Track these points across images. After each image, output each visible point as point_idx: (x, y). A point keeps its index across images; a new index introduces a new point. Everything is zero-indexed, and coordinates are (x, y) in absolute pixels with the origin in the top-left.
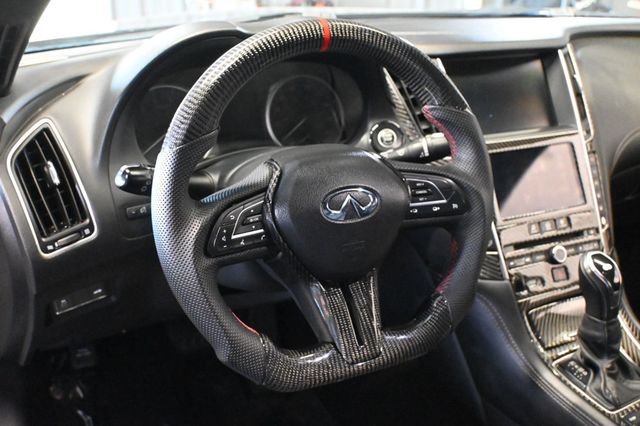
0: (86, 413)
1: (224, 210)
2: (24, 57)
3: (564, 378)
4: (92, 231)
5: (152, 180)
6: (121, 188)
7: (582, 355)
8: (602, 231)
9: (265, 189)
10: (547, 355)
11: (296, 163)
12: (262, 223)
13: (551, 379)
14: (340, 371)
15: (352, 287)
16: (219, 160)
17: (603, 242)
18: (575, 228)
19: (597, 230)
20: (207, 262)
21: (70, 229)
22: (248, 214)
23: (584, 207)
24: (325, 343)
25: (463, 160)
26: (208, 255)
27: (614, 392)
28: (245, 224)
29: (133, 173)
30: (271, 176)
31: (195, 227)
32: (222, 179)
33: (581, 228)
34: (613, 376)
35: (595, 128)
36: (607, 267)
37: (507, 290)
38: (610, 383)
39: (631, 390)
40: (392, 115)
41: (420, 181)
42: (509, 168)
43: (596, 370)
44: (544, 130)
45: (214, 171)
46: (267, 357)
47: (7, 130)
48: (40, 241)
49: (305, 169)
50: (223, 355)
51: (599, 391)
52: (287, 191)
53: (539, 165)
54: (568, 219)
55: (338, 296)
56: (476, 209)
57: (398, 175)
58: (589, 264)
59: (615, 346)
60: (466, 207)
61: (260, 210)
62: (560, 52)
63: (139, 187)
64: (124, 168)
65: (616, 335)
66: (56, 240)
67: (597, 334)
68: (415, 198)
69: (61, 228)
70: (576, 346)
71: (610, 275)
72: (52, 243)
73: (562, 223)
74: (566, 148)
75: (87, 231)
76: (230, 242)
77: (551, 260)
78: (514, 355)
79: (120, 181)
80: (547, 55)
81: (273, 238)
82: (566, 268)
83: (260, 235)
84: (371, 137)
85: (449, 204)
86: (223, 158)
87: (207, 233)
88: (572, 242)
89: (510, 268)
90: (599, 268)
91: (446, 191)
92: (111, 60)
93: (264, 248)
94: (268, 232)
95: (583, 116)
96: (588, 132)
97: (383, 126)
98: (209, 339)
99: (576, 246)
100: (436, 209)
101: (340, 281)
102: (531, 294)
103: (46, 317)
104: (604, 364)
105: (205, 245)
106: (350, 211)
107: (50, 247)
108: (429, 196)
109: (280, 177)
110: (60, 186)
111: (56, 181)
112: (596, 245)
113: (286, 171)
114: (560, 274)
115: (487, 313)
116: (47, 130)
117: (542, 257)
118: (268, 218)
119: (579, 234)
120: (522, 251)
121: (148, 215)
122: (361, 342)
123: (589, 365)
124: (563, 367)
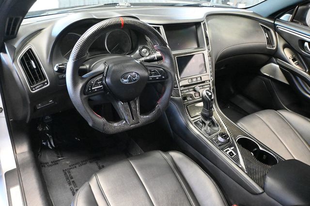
0: (50, 135)
1: (90, 79)
2: (24, 20)
3: (196, 126)
4: (48, 83)
5: (66, 69)
6: (56, 71)
7: (202, 120)
8: (211, 81)
9: (103, 73)
10: (192, 119)
11: (113, 64)
12: (102, 84)
13: (192, 127)
14: (127, 127)
15: (131, 102)
16: (90, 59)
17: (211, 84)
18: (203, 80)
19: (209, 81)
20: (85, 96)
21: (40, 83)
22: (98, 81)
23: (206, 74)
24: (122, 119)
25: (166, 63)
26: (85, 94)
27: (209, 131)
28: (96, 84)
29: (60, 67)
30: (105, 69)
31: (80, 86)
32: (90, 67)
33: (205, 80)
34: (210, 126)
35: (211, 48)
36: (210, 94)
37: (180, 100)
38: (209, 128)
39: (215, 130)
40: (147, 44)
41: (153, 69)
42: (183, 61)
43: (205, 124)
44: (196, 49)
45: (87, 64)
46: (104, 125)
47: (17, 50)
48: (30, 87)
49: (116, 66)
50: (90, 124)
51: (205, 130)
52: (110, 73)
53: (193, 60)
54: (201, 78)
55: (126, 105)
56: (170, 78)
57: (146, 68)
58: (204, 93)
59: (211, 117)
60: (167, 77)
61: (101, 80)
62: (202, 23)
63: (62, 71)
64: (57, 65)
65: (211, 114)
66: (36, 87)
67: (206, 114)
68: (151, 75)
69: (37, 82)
70: (200, 117)
71: (210, 97)
72: (34, 87)
73: (199, 79)
74: (202, 54)
75: (46, 84)
76: (91, 90)
77: (195, 91)
78: (182, 120)
79: (56, 69)
80: (198, 24)
81: (106, 88)
82: (199, 93)
83: (101, 87)
84: (139, 51)
85: (162, 76)
86: (91, 58)
87: (84, 87)
88: (201, 85)
89: (182, 93)
90: (207, 94)
91: (161, 72)
92: (52, 23)
93: (103, 91)
94: (104, 86)
95: (208, 44)
96: (209, 50)
97: (144, 48)
98: (86, 119)
99: (202, 86)
100: (157, 78)
101: (127, 100)
102: (188, 101)
103: (34, 109)
104: (207, 122)
105: (84, 91)
106: (130, 80)
107: (34, 89)
108: (155, 74)
109: (108, 69)
110: (36, 69)
111: (35, 67)
112: (209, 86)
113: (110, 67)
114: (197, 95)
115: (175, 107)
116: (30, 49)
117: (192, 89)
118: (104, 82)
119: (204, 82)
120: (186, 88)
121: (65, 78)
122: (133, 119)
123: (203, 123)
124: (196, 123)
